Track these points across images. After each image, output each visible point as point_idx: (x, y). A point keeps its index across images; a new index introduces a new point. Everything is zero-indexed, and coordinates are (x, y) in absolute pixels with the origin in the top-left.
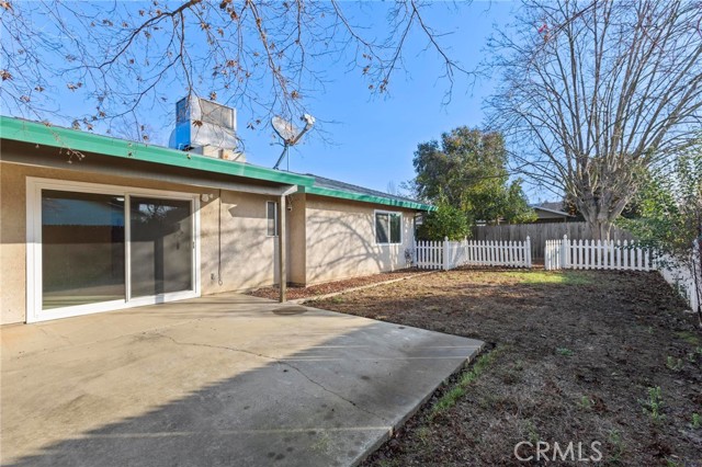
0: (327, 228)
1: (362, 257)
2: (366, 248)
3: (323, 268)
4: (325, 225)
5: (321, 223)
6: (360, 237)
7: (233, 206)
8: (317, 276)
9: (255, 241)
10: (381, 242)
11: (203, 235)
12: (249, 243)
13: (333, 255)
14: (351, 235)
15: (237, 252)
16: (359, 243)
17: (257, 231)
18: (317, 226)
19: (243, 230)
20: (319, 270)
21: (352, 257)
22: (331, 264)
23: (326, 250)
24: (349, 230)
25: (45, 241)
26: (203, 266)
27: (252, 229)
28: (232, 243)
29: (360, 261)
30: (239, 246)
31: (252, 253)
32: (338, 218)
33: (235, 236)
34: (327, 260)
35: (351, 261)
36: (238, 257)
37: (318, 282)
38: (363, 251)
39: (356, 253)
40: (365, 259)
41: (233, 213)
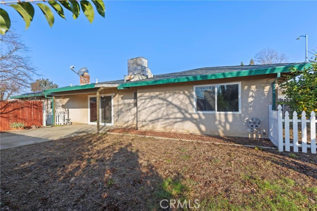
0: (149, 102)
1: (178, 120)
2: (183, 114)
3: (147, 122)
4: (148, 100)
5: (146, 99)
6: (176, 106)
7: (122, 96)
8: (143, 126)
9: (129, 108)
10: (202, 110)
11: (114, 106)
12: (126, 109)
13: (154, 116)
14: (168, 105)
15: (122, 112)
16: (176, 110)
17: (129, 104)
18: (143, 101)
19: (125, 104)
20: (144, 123)
21: (169, 119)
22: (152, 121)
23: (149, 113)
24: (165, 102)
25: (90, 108)
26: (114, 116)
27: (127, 104)
28: (121, 109)
29: (176, 122)
30: (123, 110)
31: (128, 113)
32: (157, 96)
33: (122, 106)
34: (150, 118)
35: (168, 121)
36: (123, 114)
37: (144, 129)
38: (179, 115)
39: (172, 116)
40: (182, 121)
41: (122, 98)
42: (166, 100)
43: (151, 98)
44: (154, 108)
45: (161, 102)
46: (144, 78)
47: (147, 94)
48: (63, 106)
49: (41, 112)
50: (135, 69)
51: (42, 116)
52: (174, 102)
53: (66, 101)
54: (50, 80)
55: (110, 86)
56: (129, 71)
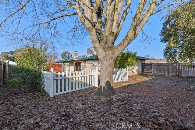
5: (88, 64)
11: (81, 66)
15: (84, 68)
41: (84, 63)
42: (93, 64)
43: (90, 63)
44: (90, 67)
45: (92, 65)
46: (92, 55)
47: (89, 62)
48: (68, 66)
49: (61, 67)
50: (89, 52)
51: (61, 69)
52: (95, 65)
53: (69, 63)
54: (69, 52)
55: (78, 59)
56: (88, 53)
